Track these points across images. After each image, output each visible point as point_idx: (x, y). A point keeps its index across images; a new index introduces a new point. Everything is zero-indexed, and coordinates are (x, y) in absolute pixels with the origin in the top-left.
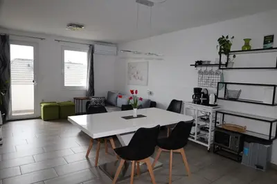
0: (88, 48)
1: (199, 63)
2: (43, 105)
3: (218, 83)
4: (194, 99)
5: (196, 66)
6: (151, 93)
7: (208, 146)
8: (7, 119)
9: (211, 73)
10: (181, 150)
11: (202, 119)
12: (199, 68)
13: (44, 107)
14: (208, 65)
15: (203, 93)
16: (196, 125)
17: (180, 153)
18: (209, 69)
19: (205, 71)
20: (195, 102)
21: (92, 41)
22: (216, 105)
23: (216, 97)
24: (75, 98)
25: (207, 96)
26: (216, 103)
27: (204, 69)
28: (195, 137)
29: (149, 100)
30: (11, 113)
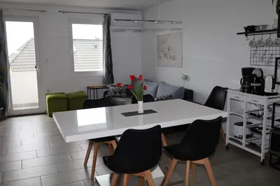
0: (103, 19)
1: (250, 30)
2: (48, 97)
3: (277, 59)
4: (243, 84)
5: (246, 34)
6: (186, 78)
7: (262, 155)
8: (6, 115)
9: (268, 43)
10: (205, 161)
11: (252, 115)
12: (251, 37)
13: (49, 99)
14: (264, 31)
15: (255, 75)
16: (245, 124)
17: (203, 166)
18: (266, 37)
19: (260, 42)
20: (243, 90)
21: (108, 8)
22: (276, 94)
23: (275, 81)
24: (88, 88)
25: (261, 80)
26: (275, 91)
27: (258, 37)
28: (243, 141)
29: (182, 88)
30: (12, 107)
